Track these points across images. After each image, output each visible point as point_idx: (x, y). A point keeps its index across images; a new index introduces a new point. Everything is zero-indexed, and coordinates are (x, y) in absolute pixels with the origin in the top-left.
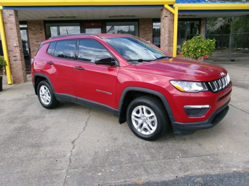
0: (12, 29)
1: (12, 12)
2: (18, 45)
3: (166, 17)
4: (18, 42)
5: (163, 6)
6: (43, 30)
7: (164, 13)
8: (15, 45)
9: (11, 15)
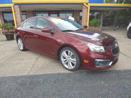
0: (18, 14)
1: (18, 6)
2: (21, 20)
3: (84, 9)
4: (20, 19)
5: (83, 4)
6: (33, 15)
7: (84, 7)
8: (20, 21)
9: (18, 8)
